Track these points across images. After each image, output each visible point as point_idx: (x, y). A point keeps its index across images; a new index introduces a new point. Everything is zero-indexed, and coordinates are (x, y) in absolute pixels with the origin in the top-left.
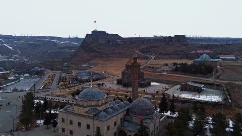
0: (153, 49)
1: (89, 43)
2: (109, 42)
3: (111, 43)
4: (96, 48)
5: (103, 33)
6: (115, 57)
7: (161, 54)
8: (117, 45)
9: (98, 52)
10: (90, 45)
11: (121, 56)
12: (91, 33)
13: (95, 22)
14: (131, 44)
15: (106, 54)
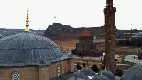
0: (94, 33)
1: (51, 30)
2: (64, 30)
3: (65, 30)
4: (55, 34)
5: (60, 25)
6: (68, 39)
7: (100, 36)
8: (69, 31)
9: (56, 36)
10: (51, 31)
11: (72, 38)
12: (52, 25)
13: (55, 17)
14: (79, 31)
15: (62, 37)
